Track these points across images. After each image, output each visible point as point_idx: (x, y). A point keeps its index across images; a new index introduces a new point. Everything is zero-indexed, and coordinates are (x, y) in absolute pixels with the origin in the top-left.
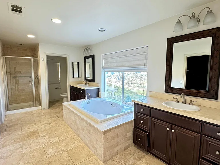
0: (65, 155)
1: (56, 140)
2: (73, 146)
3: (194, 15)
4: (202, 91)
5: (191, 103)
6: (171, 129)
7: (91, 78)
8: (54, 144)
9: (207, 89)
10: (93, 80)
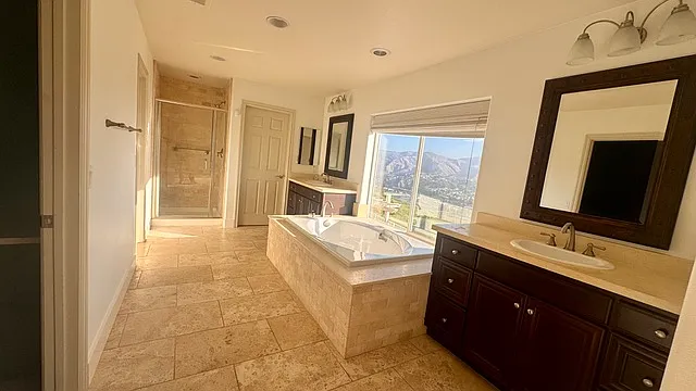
0: (263, 326)
1: (246, 292)
2: (282, 311)
3: (630, 18)
4: (626, 224)
5: (590, 252)
6: (524, 308)
7: (340, 169)
8: (243, 299)
9: (642, 219)
10: (344, 174)
